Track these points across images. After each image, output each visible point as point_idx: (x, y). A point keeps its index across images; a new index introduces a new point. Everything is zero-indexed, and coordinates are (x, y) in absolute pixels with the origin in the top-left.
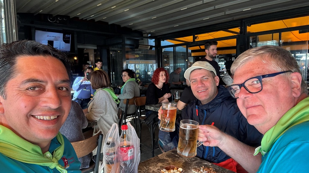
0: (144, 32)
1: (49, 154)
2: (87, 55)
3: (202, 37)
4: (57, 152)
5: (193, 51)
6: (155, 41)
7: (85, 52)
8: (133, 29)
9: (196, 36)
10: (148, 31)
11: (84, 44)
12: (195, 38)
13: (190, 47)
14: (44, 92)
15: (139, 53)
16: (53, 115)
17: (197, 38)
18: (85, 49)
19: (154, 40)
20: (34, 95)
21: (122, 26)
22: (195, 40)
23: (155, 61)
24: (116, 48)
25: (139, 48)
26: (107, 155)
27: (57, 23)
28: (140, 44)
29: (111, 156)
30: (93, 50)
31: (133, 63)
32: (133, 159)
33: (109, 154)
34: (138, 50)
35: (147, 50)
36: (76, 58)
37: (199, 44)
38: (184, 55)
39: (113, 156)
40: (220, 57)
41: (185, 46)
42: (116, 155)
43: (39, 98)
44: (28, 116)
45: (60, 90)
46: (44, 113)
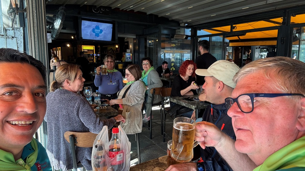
0: (181, 22)
1: (21, 161)
2: (127, 44)
3: (240, 27)
4: (30, 158)
5: (231, 41)
6: (191, 31)
7: (126, 41)
8: (170, 19)
9: (234, 26)
10: (185, 21)
11: (124, 33)
12: (232, 28)
13: (227, 37)
14: (21, 97)
15: (176, 42)
16: (29, 120)
17: (236, 28)
18: (126, 38)
19: (190, 29)
20: (10, 100)
21: (160, 16)
22: (233, 30)
23: (189, 51)
24: (154, 37)
25: (174, 37)
26: (94, 158)
27: (101, 14)
28: (176, 33)
29: (98, 160)
30: (133, 39)
31: (167, 53)
32: (121, 165)
33: (96, 157)
34: (174, 39)
35: (182, 39)
36: (117, 46)
37: (237, 34)
38: (220, 44)
39: (100, 160)
40: (261, 47)
41: (222, 36)
42: (103, 159)
43: (16, 103)
44: (4, 122)
45: (36, 96)
46: (19, 118)
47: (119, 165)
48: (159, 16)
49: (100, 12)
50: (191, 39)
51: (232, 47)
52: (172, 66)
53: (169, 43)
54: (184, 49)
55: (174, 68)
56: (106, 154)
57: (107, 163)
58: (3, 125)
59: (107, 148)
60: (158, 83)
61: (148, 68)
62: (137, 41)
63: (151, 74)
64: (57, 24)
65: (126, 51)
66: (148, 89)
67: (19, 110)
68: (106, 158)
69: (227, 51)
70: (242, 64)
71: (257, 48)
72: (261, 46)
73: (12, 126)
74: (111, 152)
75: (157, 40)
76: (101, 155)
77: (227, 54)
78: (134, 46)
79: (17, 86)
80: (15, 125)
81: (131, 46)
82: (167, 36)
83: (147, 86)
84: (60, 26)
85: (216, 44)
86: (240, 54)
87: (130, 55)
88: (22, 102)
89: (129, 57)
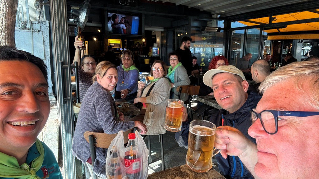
0: (213, 13)
1: (26, 166)
2: (154, 37)
3: (280, 18)
4: (35, 162)
5: (269, 34)
6: (225, 23)
7: (153, 34)
8: (201, 10)
9: (273, 17)
10: (217, 12)
11: (152, 26)
12: (271, 19)
13: (265, 29)
14: (21, 96)
15: (207, 35)
16: (31, 120)
17: (275, 19)
18: (153, 32)
19: (223, 21)
20: (10, 100)
22: (272, 21)
23: (222, 45)
24: (183, 30)
25: (205, 30)
26: (109, 165)
27: (127, 5)
28: (208, 25)
29: (112, 167)
30: (160, 32)
31: (197, 47)
32: (137, 174)
33: (110, 164)
34: (205, 32)
35: (214, 32)
36: (144, 40)
37: (277, 26)
38: (257, 37)
39: (114, 168)
40: (304, 41)
41: (259, 29)
42: (117, 167)
43: (16, 102)
44: (4, 122)
45: (37, 95)
46: (20, 119)
47: (135, 174)
48: (189, 7)
49: (126, 4)
50: (224, 31)
51: (270, 41)
52: (202, 61)
53: (199, 36)
54: (215, 43)
55: (204, 63)
56: (121, 162)
57: (122, 171)
58: (4, 126)
59: (122, 155)
60: (185, 81)
61: (176, 64)
62: (165, 35)
63: (178, 70)
64: (83, 17)
65: (153, 46)
66: (174, 86)
67: (20, 109)
68: (121, 167)
69: (264, 45)
70: (281, 59)
71: (299, 42)
72: (304, 39)
73: (13, 127)
74: (127, 160)
75: (187, 33)
76: (115, 162)
77: (264, 49)
78: (162, 39)
79: (16, 85)
80: (17, 126)
81: (158, 40)
82: (197, 29)
83: (173, 83)
84: (85, 19)
85: (252, 37)
86: (279, 48)
87: (156, 49)
88: (22, 102)
89: (156, 52)
